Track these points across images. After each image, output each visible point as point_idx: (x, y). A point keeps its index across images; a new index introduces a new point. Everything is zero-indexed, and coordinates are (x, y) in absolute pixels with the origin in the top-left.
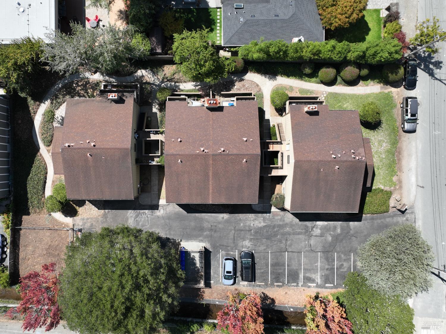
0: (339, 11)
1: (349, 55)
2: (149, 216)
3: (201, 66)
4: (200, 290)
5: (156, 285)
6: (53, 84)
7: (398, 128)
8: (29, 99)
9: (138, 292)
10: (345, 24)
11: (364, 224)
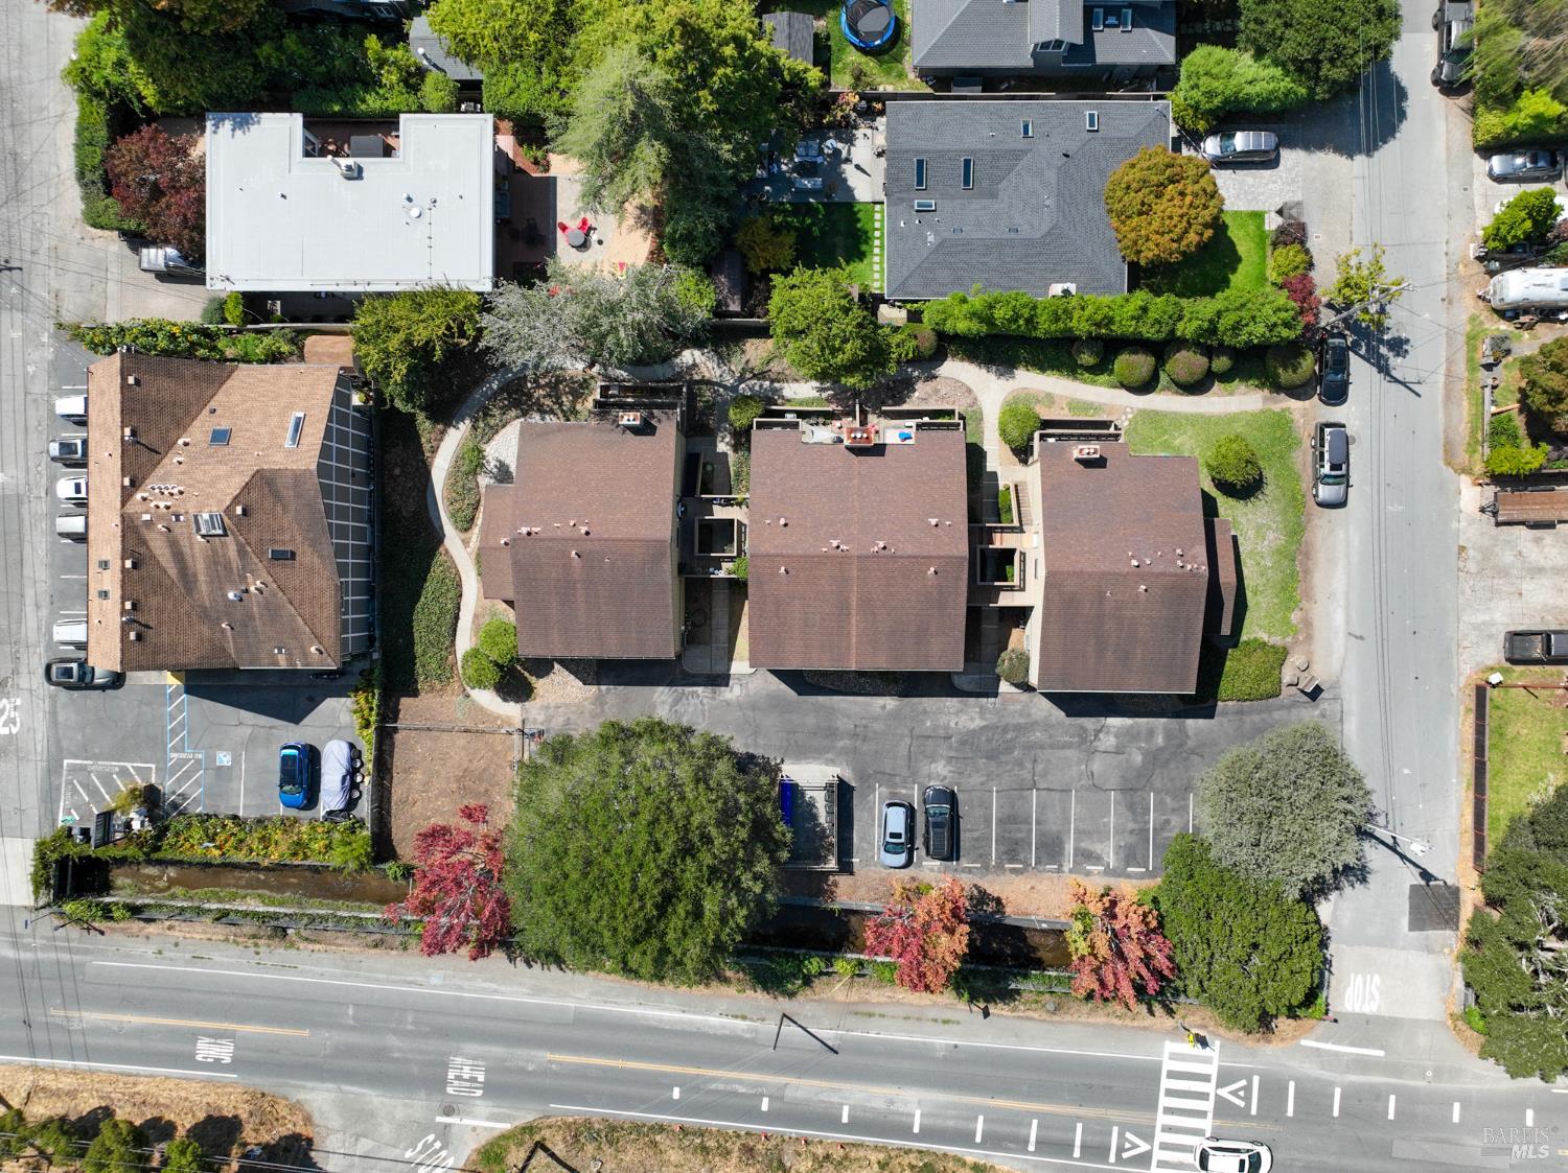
0: (1156, 225)
1: (1180, 326)
2: (705, 701)
3: (834, 351)
4: (828, 880)
5: (727, 848)
6: (479, 382)
7: (1303, 496)
8: (421, 417)
9: (689, 860)
10: (1171, 254)
11: (1221, 725)
